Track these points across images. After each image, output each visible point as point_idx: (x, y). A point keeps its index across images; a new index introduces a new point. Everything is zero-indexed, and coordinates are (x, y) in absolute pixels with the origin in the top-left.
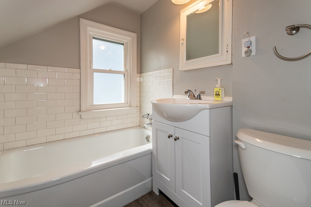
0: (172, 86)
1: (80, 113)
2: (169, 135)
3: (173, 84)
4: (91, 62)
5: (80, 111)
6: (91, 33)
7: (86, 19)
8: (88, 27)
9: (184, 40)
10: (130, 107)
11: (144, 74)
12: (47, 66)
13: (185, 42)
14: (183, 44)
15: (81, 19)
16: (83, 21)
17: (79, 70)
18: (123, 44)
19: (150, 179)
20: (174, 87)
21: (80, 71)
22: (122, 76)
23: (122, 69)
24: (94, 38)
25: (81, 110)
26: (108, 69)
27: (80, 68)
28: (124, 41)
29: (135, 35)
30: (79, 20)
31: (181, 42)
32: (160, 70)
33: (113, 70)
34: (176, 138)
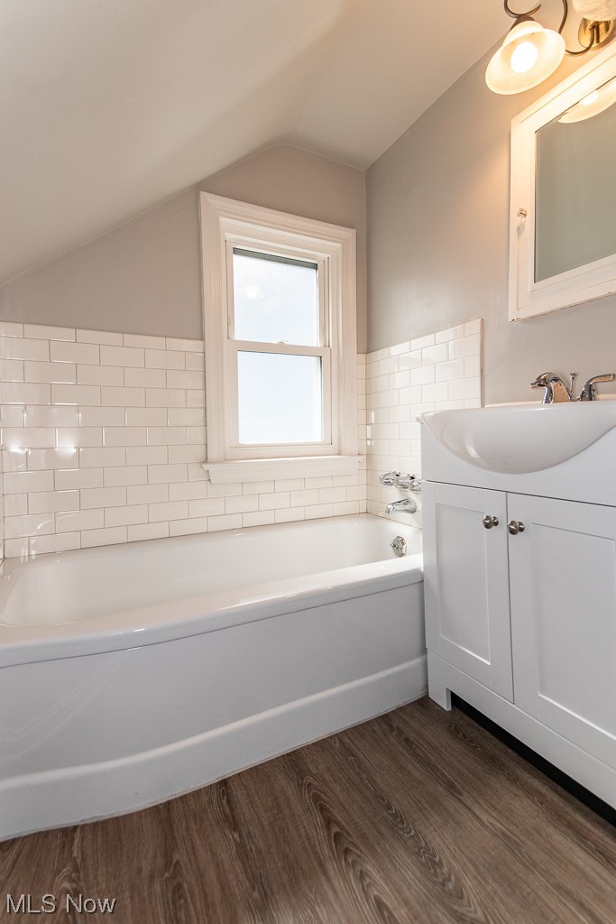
0: (478, 379)
1: (205, 466)
2: (488, 518)
3: (482, 371)
4: (230, 321)
5: (206, 461)
6: (229, 236)
7: (215, 193)
8: (222, 219)
9: (525, 215)
10: (339, 454)
11: (380, 354)
12: (123, 333)
13: (529, 222)
14: (520, 230)
15: (203, 195)
16: (209, 201)
17: (200, 343)
18: (315, 267)
19: (418, 661)
20: (487, 379)
21: (204, 347)
22: (315, 360)
23: (314, 341)
24: (236, 251)
25: (209, 458)
26: (276, 342)
27: (202, 338)
28: (320, 257)
29: (349, 234)
30: (197, 198)
31: (515, 220)
32: (435, 332)
33: (288, 343)
34: (512, 527)
